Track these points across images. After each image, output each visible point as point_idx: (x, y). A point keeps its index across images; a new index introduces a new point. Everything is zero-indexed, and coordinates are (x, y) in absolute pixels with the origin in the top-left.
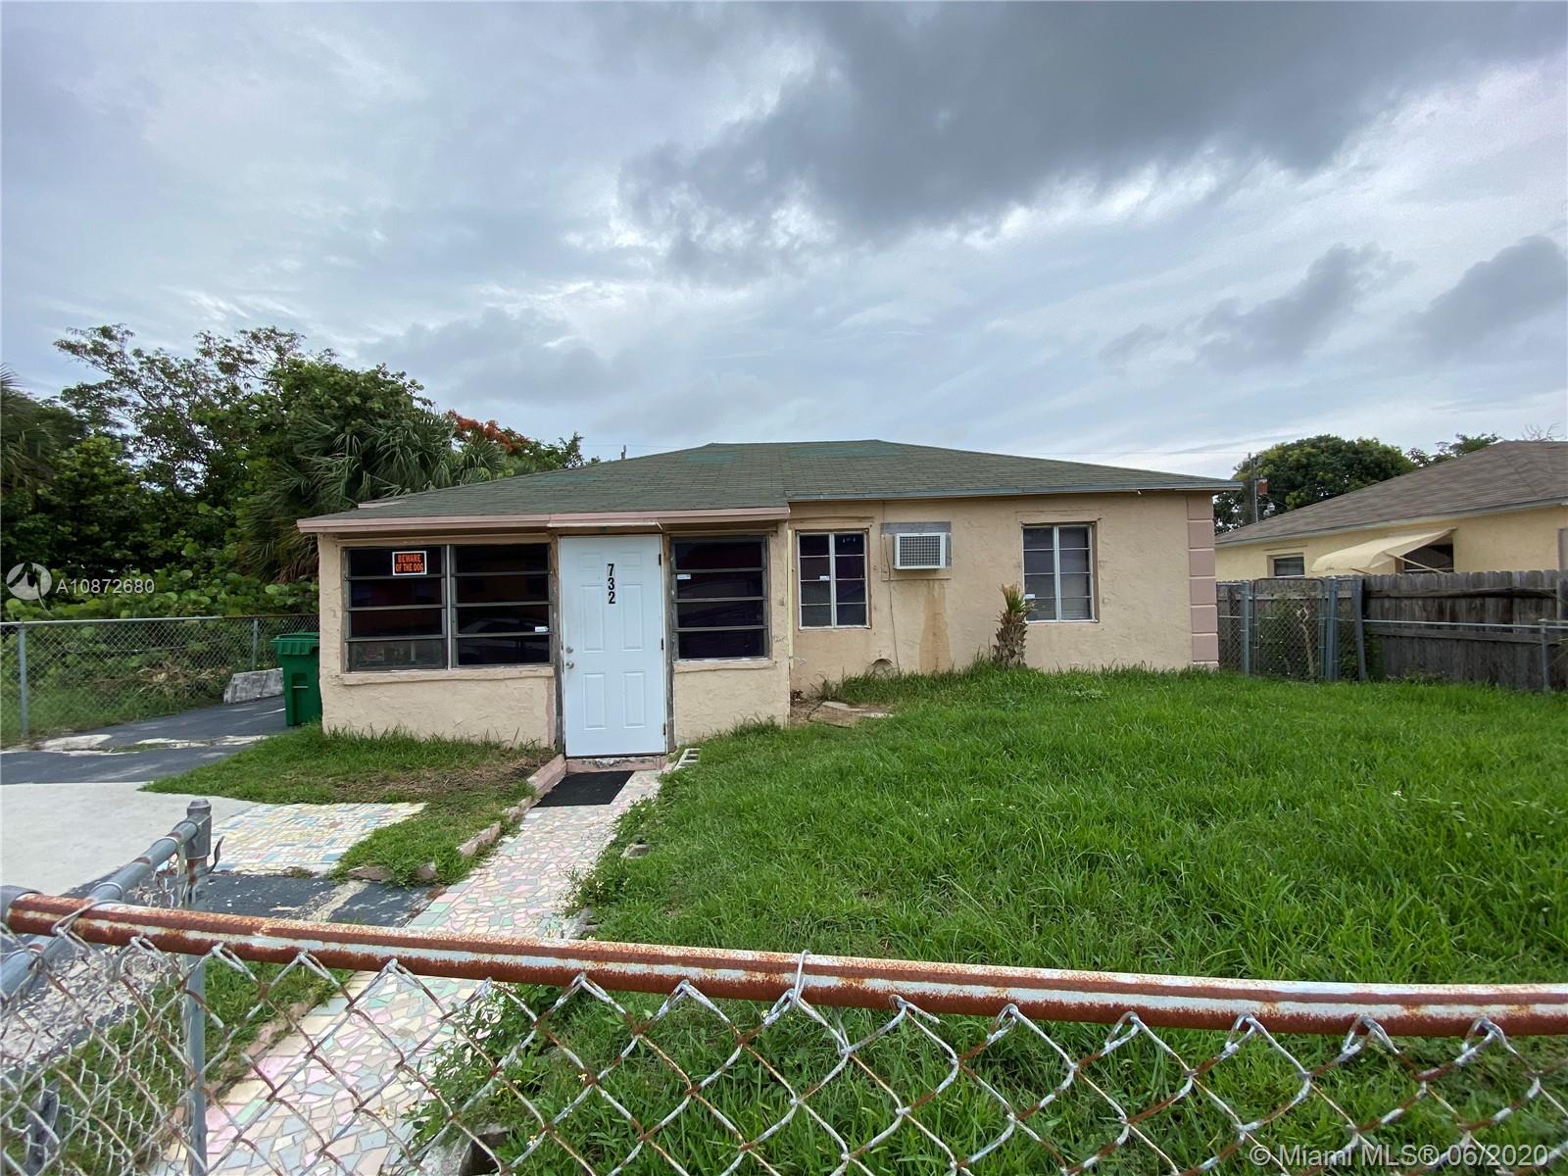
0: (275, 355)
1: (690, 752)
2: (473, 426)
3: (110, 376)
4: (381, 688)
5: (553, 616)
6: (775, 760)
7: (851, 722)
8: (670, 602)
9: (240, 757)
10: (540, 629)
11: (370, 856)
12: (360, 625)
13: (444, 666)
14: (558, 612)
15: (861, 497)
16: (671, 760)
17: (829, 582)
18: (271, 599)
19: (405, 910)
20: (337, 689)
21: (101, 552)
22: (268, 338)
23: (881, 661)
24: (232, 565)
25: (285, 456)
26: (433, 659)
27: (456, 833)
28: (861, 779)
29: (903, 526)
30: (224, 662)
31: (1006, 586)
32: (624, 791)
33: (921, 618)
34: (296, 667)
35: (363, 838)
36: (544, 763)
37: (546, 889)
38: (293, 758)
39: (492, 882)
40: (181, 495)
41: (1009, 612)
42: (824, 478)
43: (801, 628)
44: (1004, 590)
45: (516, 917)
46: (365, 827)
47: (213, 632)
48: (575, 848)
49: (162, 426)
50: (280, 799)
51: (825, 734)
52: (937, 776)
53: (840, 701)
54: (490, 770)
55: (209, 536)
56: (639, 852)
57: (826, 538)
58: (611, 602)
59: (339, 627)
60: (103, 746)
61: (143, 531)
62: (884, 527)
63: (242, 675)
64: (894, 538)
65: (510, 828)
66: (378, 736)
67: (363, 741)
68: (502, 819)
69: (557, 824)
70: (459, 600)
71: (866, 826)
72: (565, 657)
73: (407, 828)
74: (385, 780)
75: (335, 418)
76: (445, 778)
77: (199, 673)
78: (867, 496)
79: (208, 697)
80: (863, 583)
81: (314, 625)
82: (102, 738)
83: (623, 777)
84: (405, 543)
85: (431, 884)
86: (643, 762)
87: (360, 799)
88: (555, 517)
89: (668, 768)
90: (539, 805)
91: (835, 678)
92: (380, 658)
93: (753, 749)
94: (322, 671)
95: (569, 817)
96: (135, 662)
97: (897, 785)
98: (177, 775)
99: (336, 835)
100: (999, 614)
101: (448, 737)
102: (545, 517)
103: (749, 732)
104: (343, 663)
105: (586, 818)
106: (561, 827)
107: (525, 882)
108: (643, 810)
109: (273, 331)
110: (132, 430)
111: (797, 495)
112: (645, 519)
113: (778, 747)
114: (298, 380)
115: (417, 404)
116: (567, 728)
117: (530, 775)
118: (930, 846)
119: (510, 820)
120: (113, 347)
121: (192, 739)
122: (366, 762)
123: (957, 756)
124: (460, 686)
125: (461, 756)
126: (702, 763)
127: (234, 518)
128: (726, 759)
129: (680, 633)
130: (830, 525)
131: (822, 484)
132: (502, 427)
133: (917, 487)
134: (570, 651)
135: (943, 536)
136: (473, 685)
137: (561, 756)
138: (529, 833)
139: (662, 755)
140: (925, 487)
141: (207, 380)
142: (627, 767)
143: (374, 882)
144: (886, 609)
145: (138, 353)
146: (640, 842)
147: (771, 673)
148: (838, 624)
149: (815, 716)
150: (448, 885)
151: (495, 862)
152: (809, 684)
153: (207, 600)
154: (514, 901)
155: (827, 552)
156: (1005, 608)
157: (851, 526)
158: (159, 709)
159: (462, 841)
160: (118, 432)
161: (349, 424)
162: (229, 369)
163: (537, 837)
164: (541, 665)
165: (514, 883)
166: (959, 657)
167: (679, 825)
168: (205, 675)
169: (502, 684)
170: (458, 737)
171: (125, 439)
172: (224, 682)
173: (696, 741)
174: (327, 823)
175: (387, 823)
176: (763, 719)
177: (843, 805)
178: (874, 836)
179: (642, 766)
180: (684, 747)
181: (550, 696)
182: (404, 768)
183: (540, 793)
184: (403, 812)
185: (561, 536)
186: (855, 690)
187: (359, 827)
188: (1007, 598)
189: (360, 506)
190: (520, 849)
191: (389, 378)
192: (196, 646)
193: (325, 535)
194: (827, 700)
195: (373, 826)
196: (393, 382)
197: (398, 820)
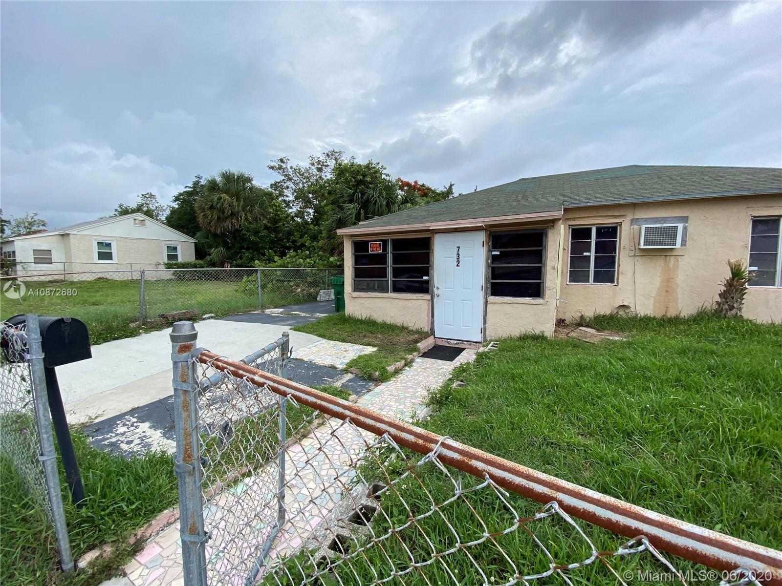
0: (334, 162)
1: (494, 344)
2: (408, 184)
3: (283, 178)
4: (365, 299)
5: (431, 272)
6: (542, 354)
7: (595, 340)
8: (488, 266)
9: (320, 322)
10: (425, 278)
11: (356, 365)
12: (358, 273)
13: (387, 292)
14: (433, 270)
15: (617, 202)
16: (484, 346)
17: (589, 257)
18: (332, 262)
19: (366, 389)
20: (350, 298)
21: (283, 244)
22: (332, 155)
23: (623, 306)
24: (321, 248)
25: (337, 204)
26: (383, 289)
27: (387, 361)
28: (593, 372)
29: (647, 220)
30: (317, 286)
31: (732, 261)
32: (459, 357)
33: (658, 281)
34: (338, 289)
35: (355, 358)
36: (425, 338)
37: (419, 393)
38: (335, 324)
39: (399, 385)
40: (306, 223)
41: (733, 279)
42: (592, 192)
43: (568, 283)
44: (729, 264)
45: (406, 401)
46: (356, 353)
47: (315, 274)
48: (434, 378)
49: (301, 195)
50: (330, 338)
51: (576, 345)
52: (647, 379)
53: (591, 327)
54: (403, 338)
55: (314, 238)
56: (460, 385)
57: (590, 230)
58: (457, 266)
59: (351, 273)
60: (281, 313)
61: (295, 236)
62: (633, 221)
63: (323, 291)
64: (640, 228)
65: (408, 364)
66: (364, 319)
67: (358, 320)
68: (406, 359)
69: (428, 366)
70: (393, 264)
71: (590, 399)
72: (436, 291)
73: (370, 357)
74: (365, 336)
75: (353, 186)
76: (386, 338)
77: (310, 289)
78: (622, 202)
79: (312, 298)
80: (614, 257)
81: (342, 272)
82: (281, 310)
83: (459, 351)
84: (374, 239)
85: (376, 381)
86: (470, 345)
87: (355, 342)
88: (433, 224)
89: (481, 350)
90: (421, 356)
91: (589, 314)
92: (365, 287)
93: (529, 347)
94: (345, 291)
95: (433, 364)
96: (292, 284)
97: (618, 380)
98: (300, 325)
99: (346, 355)
100: (723, 280)
101: (388, 322)
102: (429, 224)
103: (528, 338)
104: (352, 289)
105: (441, 366)
106: (429, 368)
107: (412, 388)
108: (465, 366)
109: (333, 151)
110: (291, 198)
111: (572, 203)
112: (476, 223)
113: (545, 348)
114: (341, 171)
115: (384, 176)
116: (436, 324)
117: (419, 343)
118: (631, 418)
119: (409, 360)
120: (284, 166)
121: (307, 313)
122: (359, 328)
123: (667, 370)
124: (393, 301)
125: (393, 331)
126: (499, 350)
127: (321, 230)
128: (512, 349)
129: (492, 283)
130: (593, 221)
131: (589, 196)
132: (420, 183)
133: (662, 194)
134: (438, 288)
135: (680, 226)
136: (397, 301)
137: (432, 336)
138: (416, 367)
139: (480, 343)
140: (669, 193)
141: (313, 175)
142: (463, 346)
143: (357, 375)
144: (630, 274)
145: (291, 168)
146: (462, 381)
147: (544, 307)
148: (594, 282)
149: (572, 334)
150: (382, 382)
151: (401, 377)
152: (571, 315)
153: (313, 262)
154: (407, 395)
155: (590, 238)
156: (729, 275)
157: (610, 221)
158: (298, 302)
159: (389, 365)
160: (287, 199)
161: (358, 189)
162: (320, 170)
163: (419, 370)
164: (425, 294)
165: (407, 387)
166: (686, 307)
167: (482, 378)
168: (312, 290)
169: (409, 301)
170: (392, 323)
171: (290, 201)
172: (318, 293)
173: (498, 339)
174: (344, 350)
175: (363, 353)
176: (537, 332)
177: (577, 385)
178: (594, 405)
179: (470, 346)
180: (491, 341)
181: (429, 309)
182: (371, 332)
183: (423, 351)
184: (369, 350)
185: (436, 233)
186: (601, 322)
187: (354, 353)
188: (732, 269)
189: (360, 223)
190: (412, 373)
191: (373, 165)
192: (309, 279)
193: (346, 235)
194: (582, 326)
195: (359, 353)
196: (375, 168)
197: (367, 353)
